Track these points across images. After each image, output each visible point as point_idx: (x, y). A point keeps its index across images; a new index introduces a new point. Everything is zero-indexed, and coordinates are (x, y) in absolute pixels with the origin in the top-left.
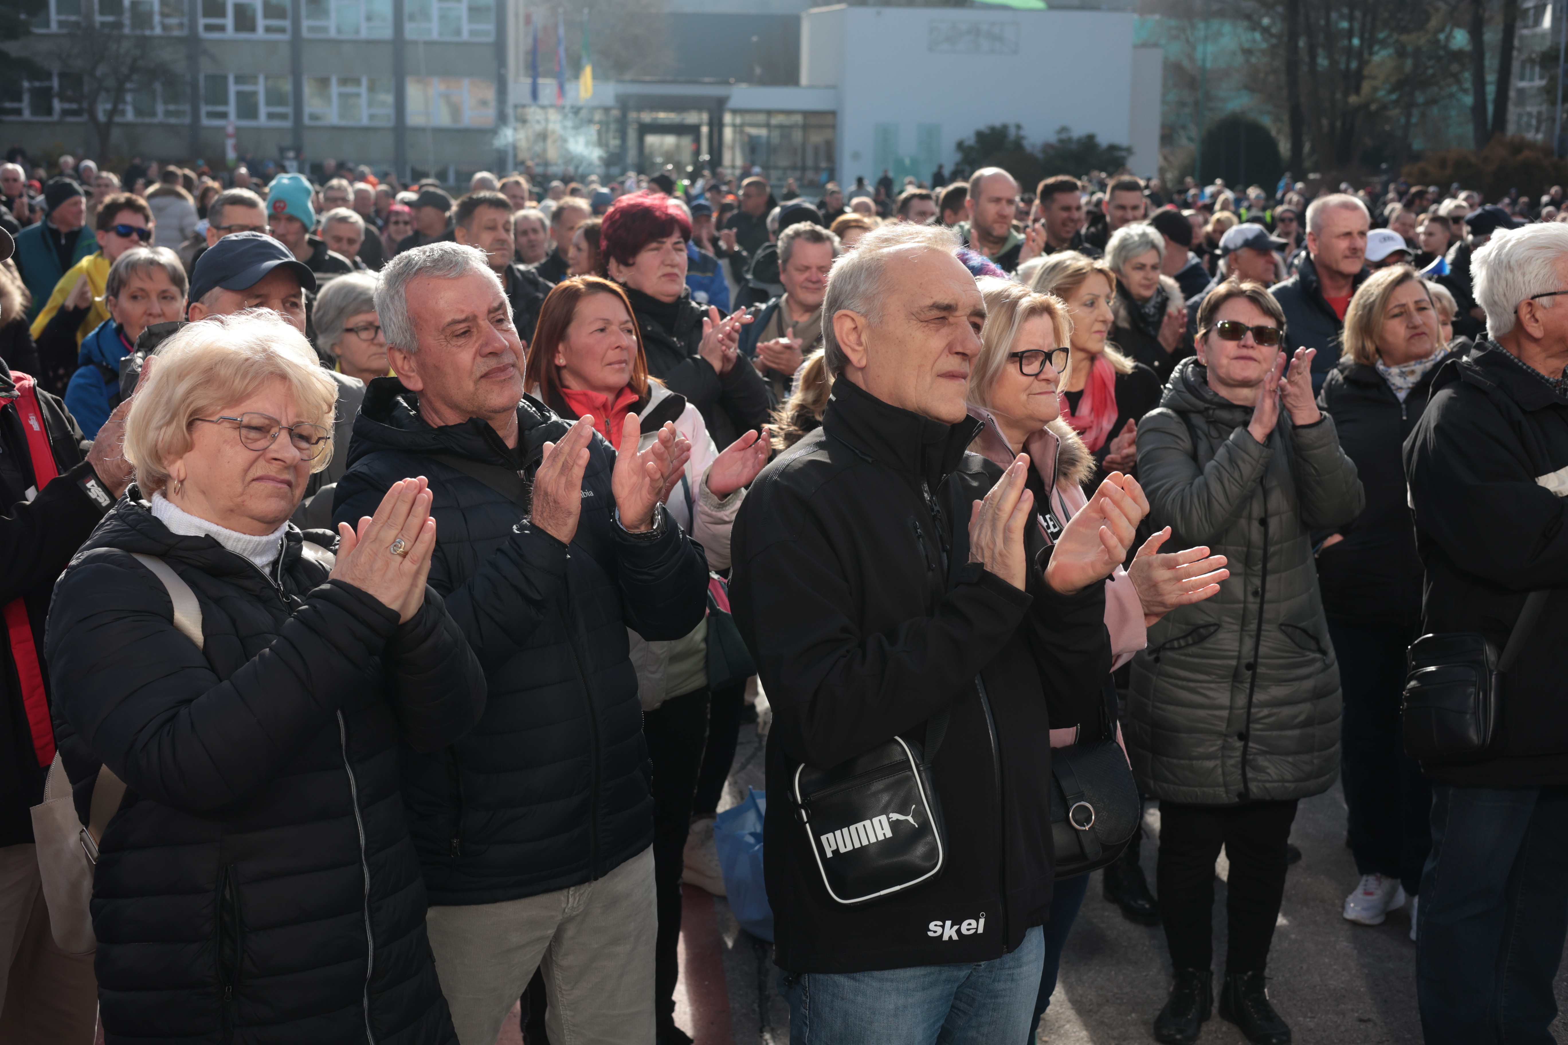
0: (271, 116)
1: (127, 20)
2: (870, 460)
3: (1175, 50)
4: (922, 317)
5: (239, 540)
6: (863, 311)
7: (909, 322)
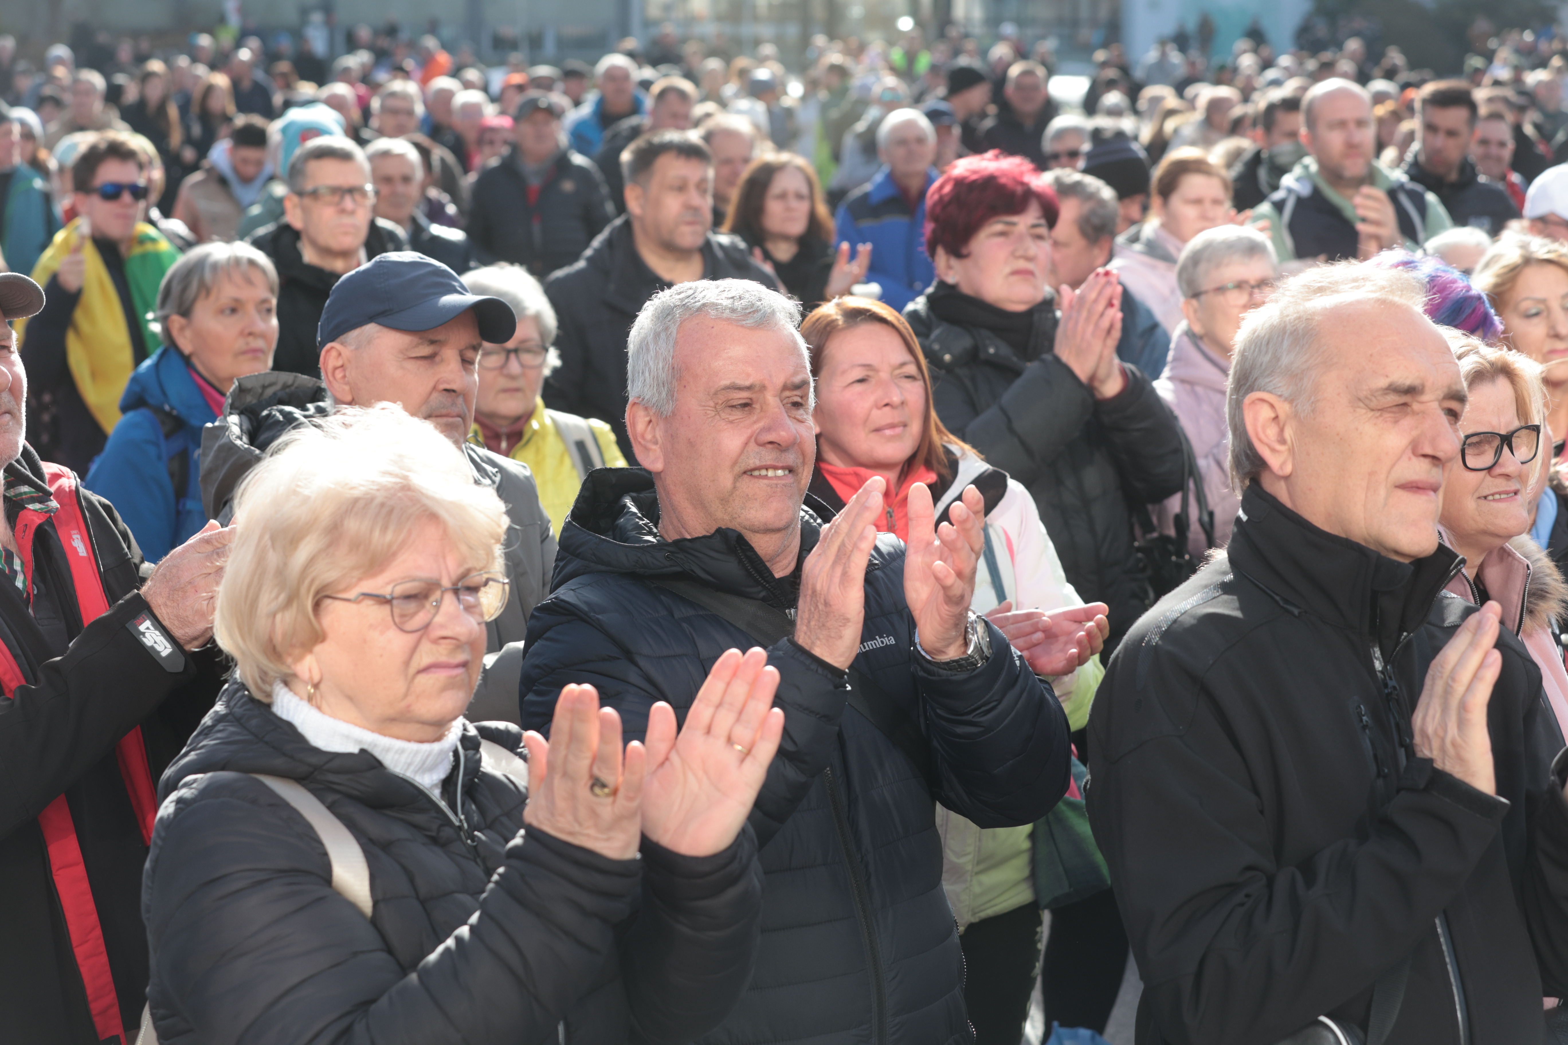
2: (1296, 611)
4: (1374, 404)
5: (403, 751)
6: (1286, 394)
7: (1354, 411)
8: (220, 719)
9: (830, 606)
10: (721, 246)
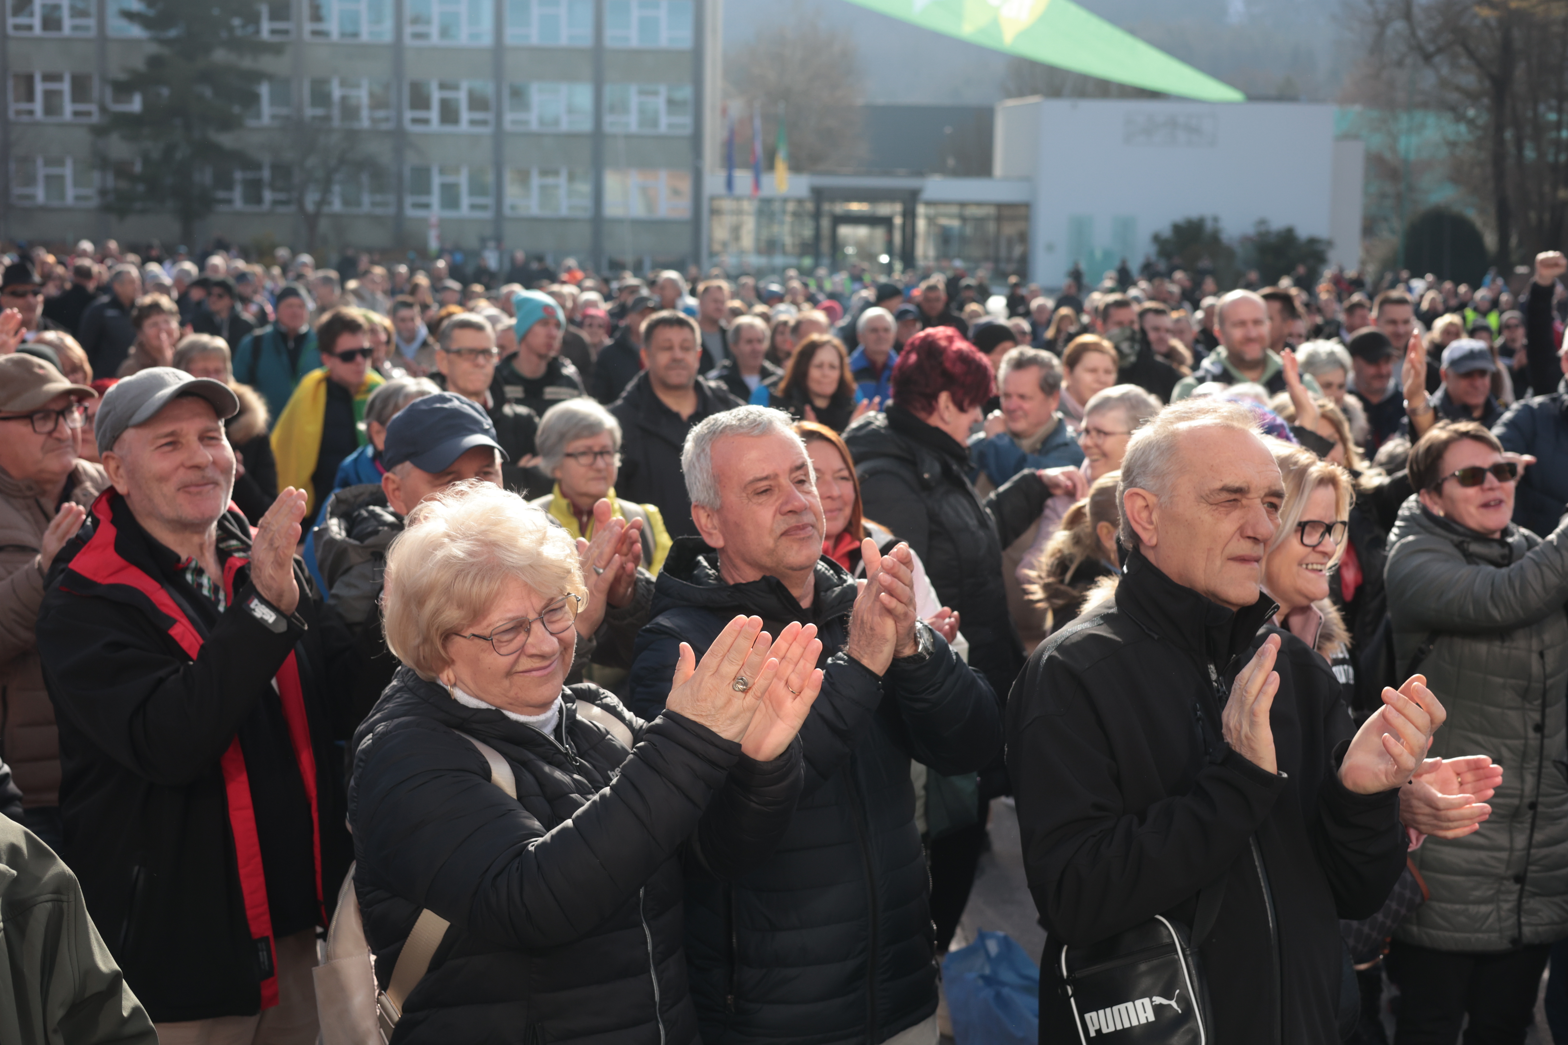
0: (473, 207)
1: (336, 112)
2: (1156, 637)
3: (1377, 141)
4: (1212, 500)
6: (1153, 489)
7: (1198, 505)
8: (397, 690)
9: (875, 630)
10: (710, 388)
